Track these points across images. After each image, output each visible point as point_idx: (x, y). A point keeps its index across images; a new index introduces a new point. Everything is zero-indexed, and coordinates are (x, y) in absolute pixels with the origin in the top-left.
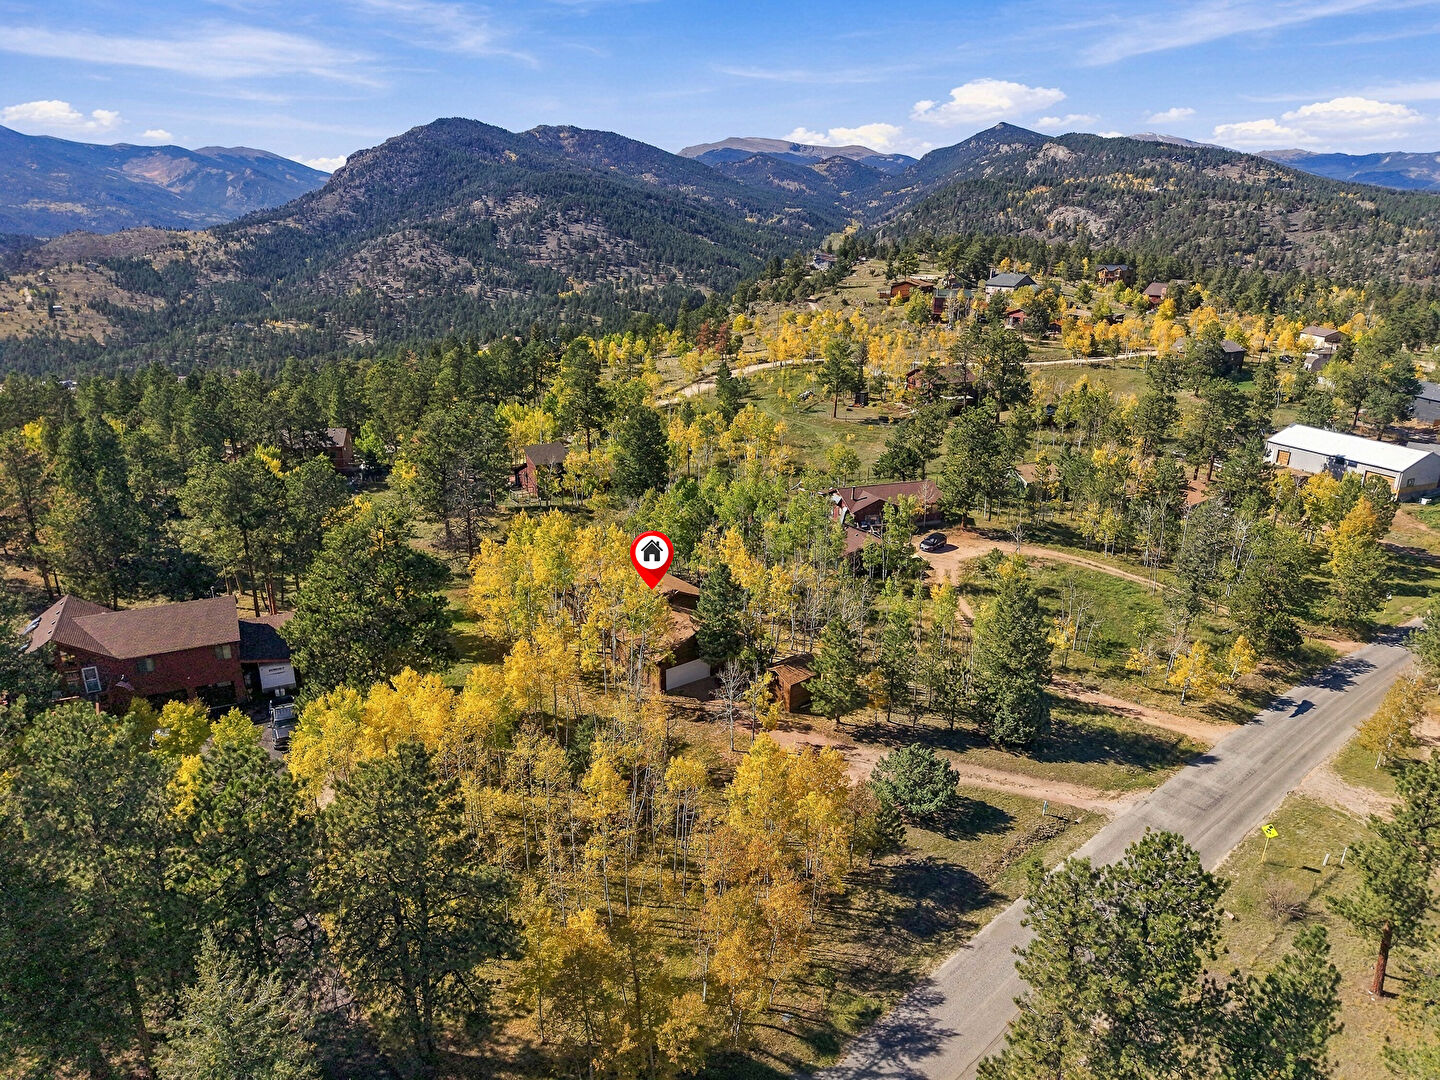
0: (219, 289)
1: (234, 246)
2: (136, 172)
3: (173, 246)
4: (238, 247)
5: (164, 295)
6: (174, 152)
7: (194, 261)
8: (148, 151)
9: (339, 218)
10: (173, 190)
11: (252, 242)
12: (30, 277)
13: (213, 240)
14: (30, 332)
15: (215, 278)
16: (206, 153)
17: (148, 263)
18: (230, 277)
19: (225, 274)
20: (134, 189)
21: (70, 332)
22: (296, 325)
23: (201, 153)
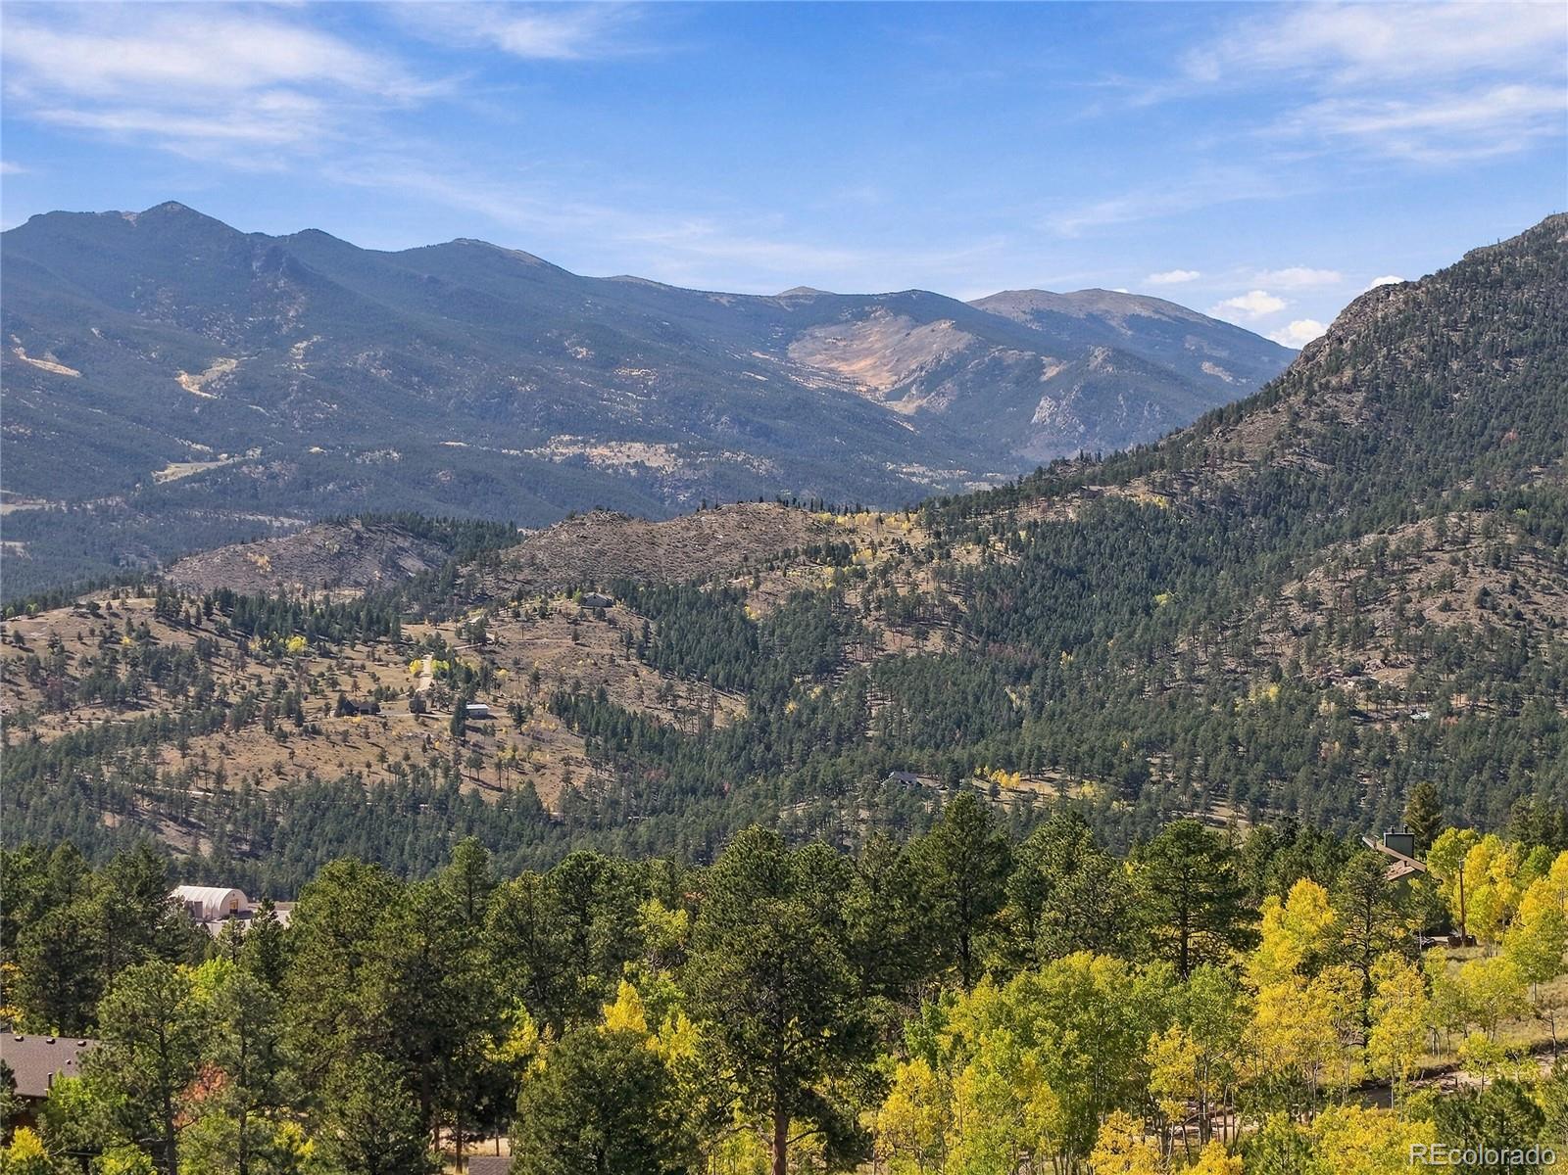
0: (892, 671)
1: (967, 555)
2: (816, 361)
3: (813, 553)
4: (975, 558)
5: (747, 688)
6: (918, 307)
7: (853, 598)
8: (859, 308)
9: (1279, 477)
10: (898, 407)
11: (1017, 545)
12: (448, 631)
13: (919, 539)
14: (395, 769)
15: (894, 642)
16: (1005, 310)
17: (737, 597)
18: (935, 642)
19: (923, 635)
20: (803, 405)
21: (489, 774)
22: (1062, 786)
23: (990, 308)
